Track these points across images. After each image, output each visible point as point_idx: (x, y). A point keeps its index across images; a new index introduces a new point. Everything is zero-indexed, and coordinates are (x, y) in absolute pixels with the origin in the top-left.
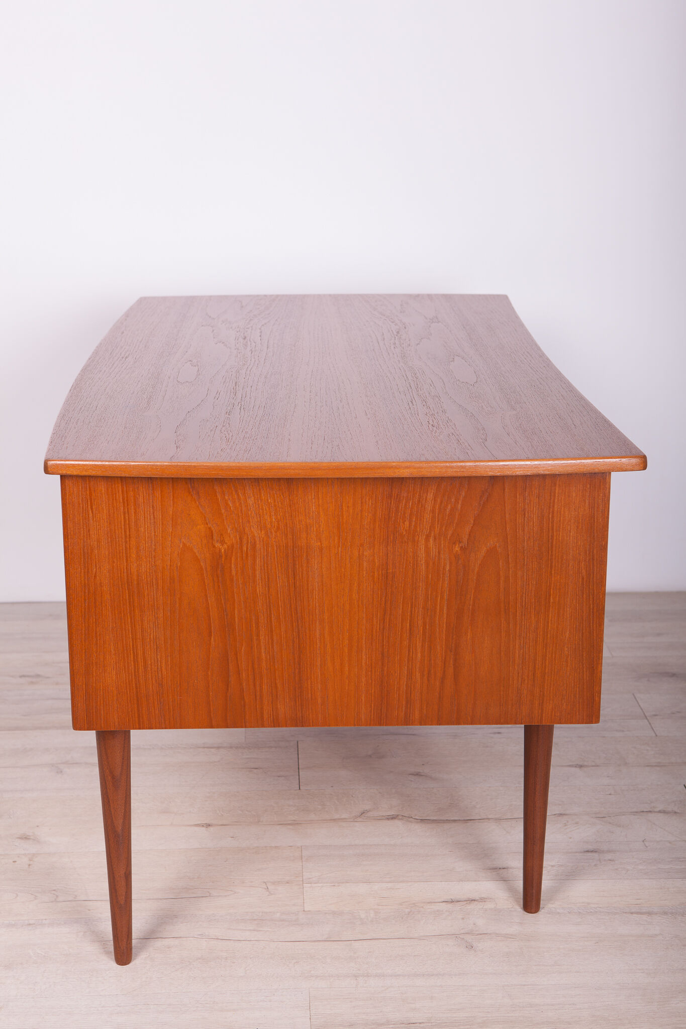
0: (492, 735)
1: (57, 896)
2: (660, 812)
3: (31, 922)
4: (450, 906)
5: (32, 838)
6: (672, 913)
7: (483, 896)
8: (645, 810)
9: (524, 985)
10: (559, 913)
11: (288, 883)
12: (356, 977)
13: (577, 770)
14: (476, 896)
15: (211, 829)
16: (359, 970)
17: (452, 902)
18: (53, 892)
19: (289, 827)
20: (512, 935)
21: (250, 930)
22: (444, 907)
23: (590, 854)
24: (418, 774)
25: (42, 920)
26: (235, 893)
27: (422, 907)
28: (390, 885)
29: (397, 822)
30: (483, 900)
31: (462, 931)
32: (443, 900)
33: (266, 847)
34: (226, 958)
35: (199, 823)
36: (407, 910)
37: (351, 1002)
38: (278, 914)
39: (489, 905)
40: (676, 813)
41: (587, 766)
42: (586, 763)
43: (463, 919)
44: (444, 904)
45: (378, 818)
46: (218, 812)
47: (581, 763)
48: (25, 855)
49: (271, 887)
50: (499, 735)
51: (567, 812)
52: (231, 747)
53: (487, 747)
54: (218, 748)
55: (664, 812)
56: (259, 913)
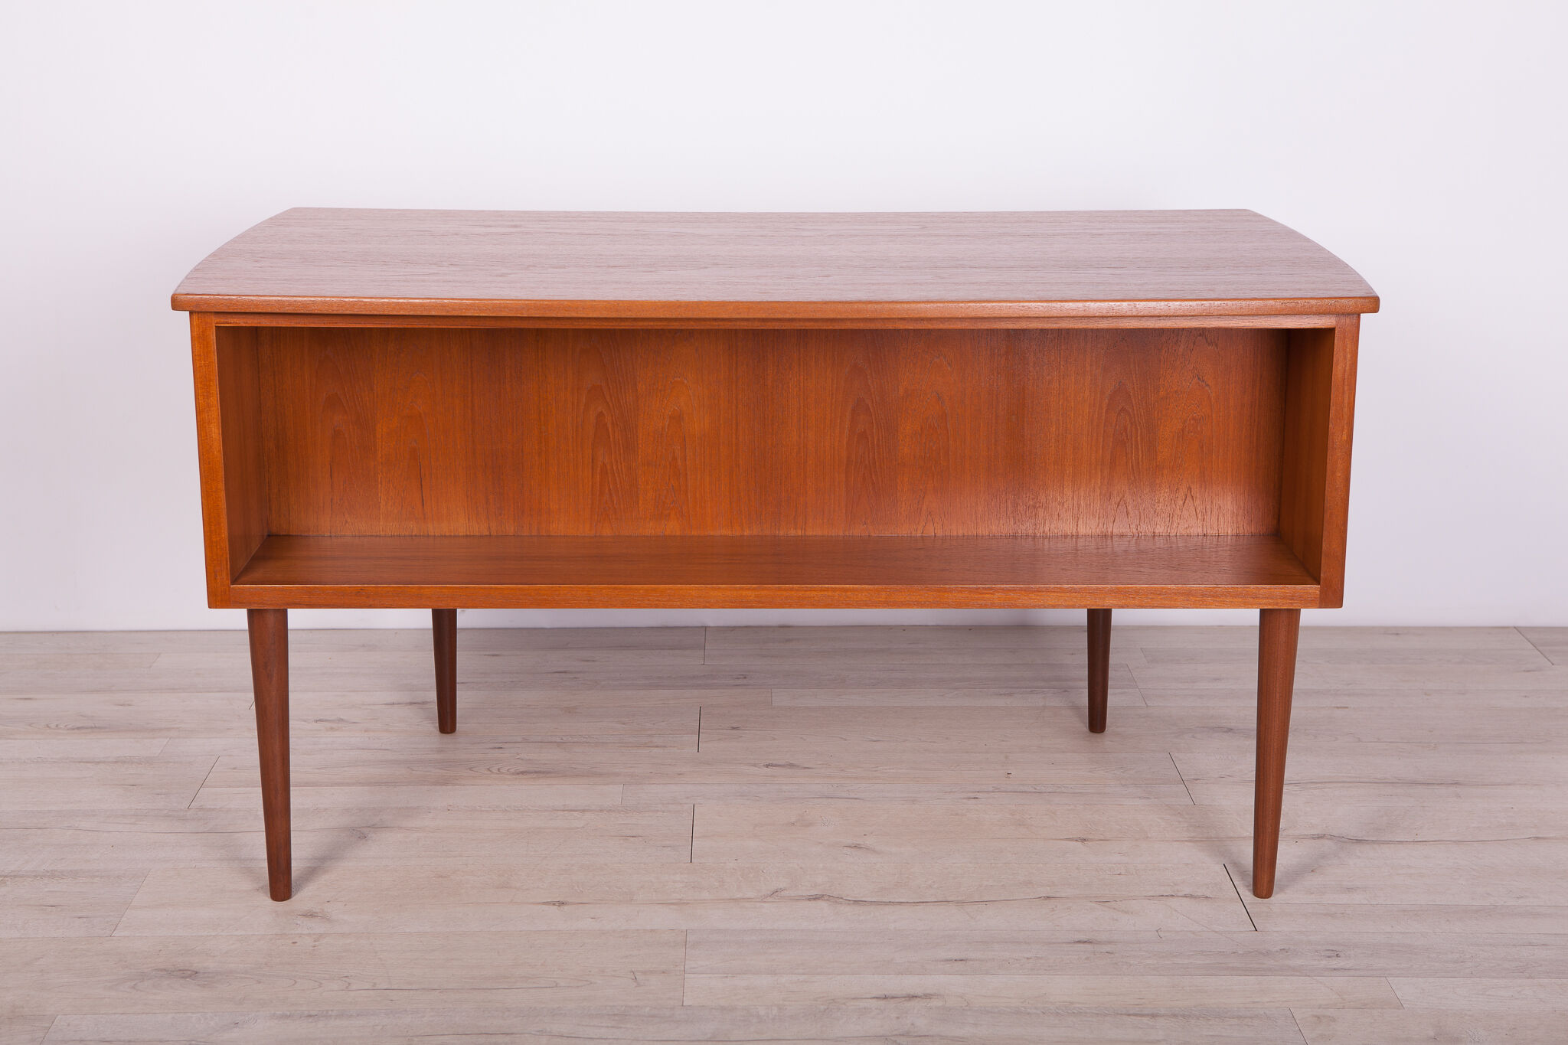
0: (965, 801)
1: (349, 984)
2: (1185, 896)
3: (313, 1013)
4: (882, 1003)
5: (320, 915)
6: (1184, 1016)
7: (928, 992)
8: (1165, 894)
10: (1028, 1014)
11: (664, 972)
13: (1079, 844)
14: (919, 992)
15: (566, 908)
17: (886, 998)
18: (344, 979)
19: (672, 907)
20: (963, 1038)
21: (608, 1027)
22: (874, 1003)
23: (1081, 945)
24: (857, 847)
25: (327, 1011)
26: (591, 983)
27: (844, 1004)
28: (804, 977)
29: (821, 904)
30: (928, 996)
31: (895, 1033)
32: (873, 996)
33: (638, 930)
35: (550, 901)
36: (822, 1007)
38: (648, 1009)
39: (936, 1003)
40: (1206, 897)
41: (1092, 840)
42: (1091, 836)
43: (898, 1018)
44: (874, 1000)
45: (797, 898)
46: (576, 888)
47: (1085, 836)
48: (309, 935)
49: (640, 977)
51: (1058, 895)
52: (601, 811)
53: (957, 814)
54: (584, 811)
55: (1191, 896)
56: (622, 1006)
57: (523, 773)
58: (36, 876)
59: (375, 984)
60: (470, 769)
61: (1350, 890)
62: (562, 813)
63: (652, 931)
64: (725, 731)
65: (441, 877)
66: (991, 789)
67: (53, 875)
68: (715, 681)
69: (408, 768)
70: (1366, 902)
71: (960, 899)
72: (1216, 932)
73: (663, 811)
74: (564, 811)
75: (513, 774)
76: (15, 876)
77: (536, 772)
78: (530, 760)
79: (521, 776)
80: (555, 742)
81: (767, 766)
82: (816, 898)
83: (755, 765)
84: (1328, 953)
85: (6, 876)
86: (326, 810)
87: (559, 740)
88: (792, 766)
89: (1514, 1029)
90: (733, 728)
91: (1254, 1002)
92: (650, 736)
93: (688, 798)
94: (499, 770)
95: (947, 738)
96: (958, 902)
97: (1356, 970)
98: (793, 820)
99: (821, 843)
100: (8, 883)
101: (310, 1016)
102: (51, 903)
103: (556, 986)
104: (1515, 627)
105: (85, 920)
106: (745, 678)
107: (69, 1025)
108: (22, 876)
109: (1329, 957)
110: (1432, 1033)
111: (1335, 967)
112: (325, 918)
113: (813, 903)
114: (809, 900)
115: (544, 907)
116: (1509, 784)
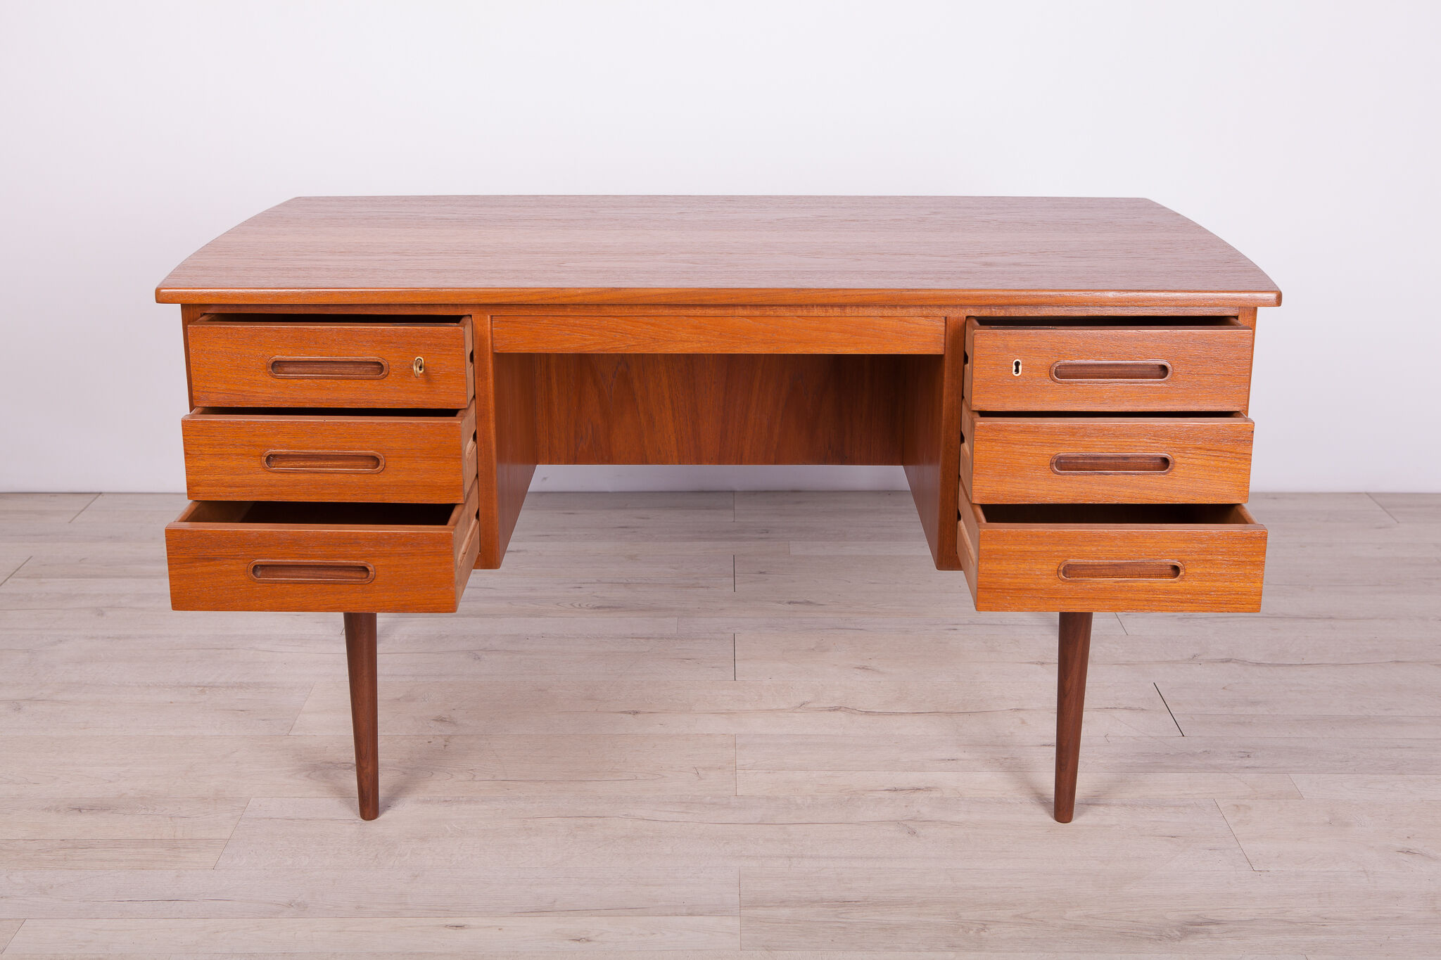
0: (947, 631)
1: (475, 776)
2: (1125, 708)
3: (448, 799)
4: (893, 794)
5: (448, 719)
6: (1131, 805)
7: (928, 785)
8: (1109, 707)
9: (969, 869)
10: (1009, 803)
11: (720, 768)
12: (789, 858)
13: (1039, 667)
14: (922, 785)
15: (639, 716)
16: (793, 851)
17: (896, 790)
18: (470, 772)
19: (724, 716)
21: (678, 812)
22: (887, 794)
23: (1047, 748)
24: (864, 668)
25: (459, 797)
26: (663, 777)
27: (864, 794)
28: (830, 773)
29: (839, 713)
30: (929, 789)
31: (905, 818)
32: (886, 788)
33: (697, 734)
34: (652, 837)
35: (626, 710)
36: (846, 797)
37: (783, 880)
38: (709, 798)
39: (934, 794)
40: (1143, 709)
42: (1048, 661)
43: (906, 806)
44: (887, 791)
45: (820, 709)
46: (646, 700)
47: (1043, 661)
48: (441, 736)
49: (701, 772)
50: (955, 632)
51: (1026, 707)
52: (662, 638)
53: (941, 643)
54: (648, 638)
55: (1130, 709)
56: (689, 796)
57: (598, 608)
58: (228, 687)
59: (494, 776)
60: (558, 604)
61: (1254, 703)
62: (631, 640)
63: (708, 735)
64: (754, 575)
65: (540, 690)
66: (967, 622)
67: (241, 686)
68: (744, 535)
69: (510, 603)
70: (1267, 713)
71: (948, 710)
72: (1152, 737)
73: (711, 639)
74: (632, 638)
75: (591, 608)
76: (212, 687)
77: (609, 607)
78: (604, 597)
79: (597, 610)
80: (622, 583)
81: (790, 603)
82: (835, 709)
83: (779, 602)
84: (1242, 755)
85: (205, 687)
86: (447, 636)
87: (625, 581)
88: (809, 603)
89: (1392, 815)
90: (761, 573)
91: (1186, 794)
92: (696, 578)
93: (729, 628)
94: (580, 605)
95: (929, 581)
96: (947, 713)
97: (1264, 768)
98: (812, 647)
99: (836, 665)
100: (207, 692)
101: (446, 801)
102: (240, 709)
103: (636, 779)
104: (1367, 494)
105: (268, 722)
106: (767, 532)
107: (260, 806)
108: (218, 687)
109: (1242, 757)
110: (1327, 819)
111: (1246, 765)
112: (452, 722)
113: (833, 714)
114: (830, 710)
115: (624, 716)
116: (1372, 619)
